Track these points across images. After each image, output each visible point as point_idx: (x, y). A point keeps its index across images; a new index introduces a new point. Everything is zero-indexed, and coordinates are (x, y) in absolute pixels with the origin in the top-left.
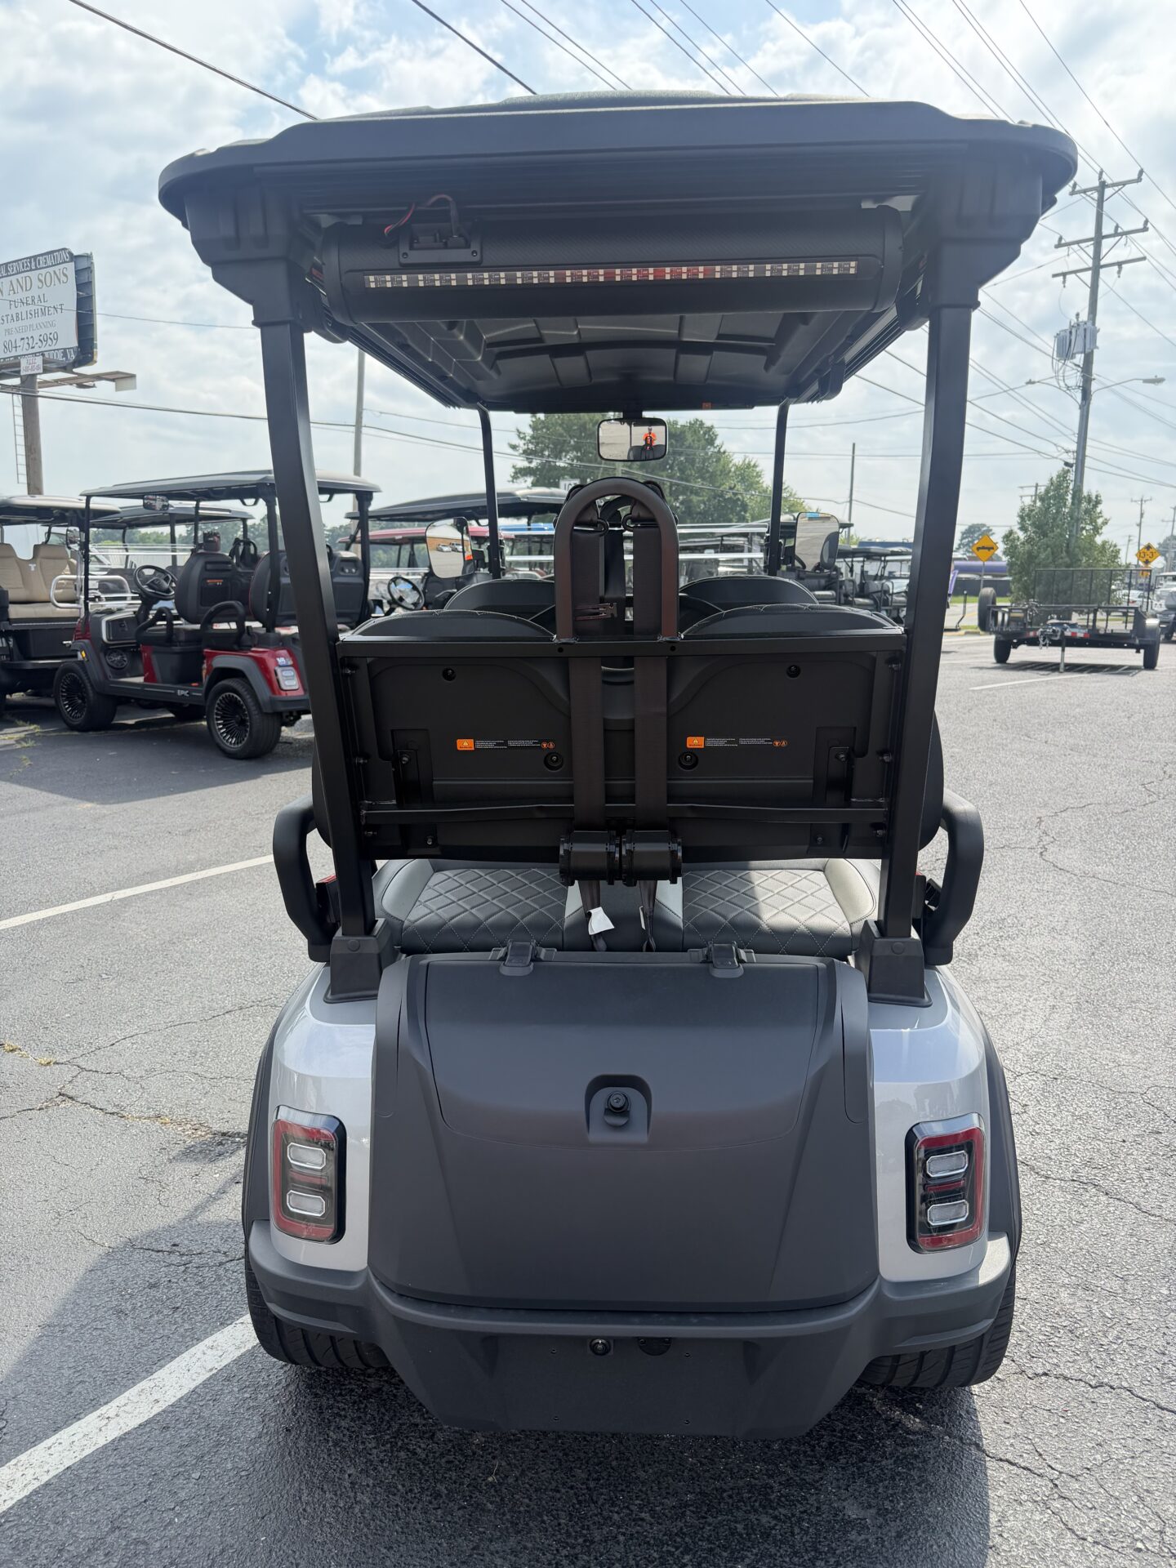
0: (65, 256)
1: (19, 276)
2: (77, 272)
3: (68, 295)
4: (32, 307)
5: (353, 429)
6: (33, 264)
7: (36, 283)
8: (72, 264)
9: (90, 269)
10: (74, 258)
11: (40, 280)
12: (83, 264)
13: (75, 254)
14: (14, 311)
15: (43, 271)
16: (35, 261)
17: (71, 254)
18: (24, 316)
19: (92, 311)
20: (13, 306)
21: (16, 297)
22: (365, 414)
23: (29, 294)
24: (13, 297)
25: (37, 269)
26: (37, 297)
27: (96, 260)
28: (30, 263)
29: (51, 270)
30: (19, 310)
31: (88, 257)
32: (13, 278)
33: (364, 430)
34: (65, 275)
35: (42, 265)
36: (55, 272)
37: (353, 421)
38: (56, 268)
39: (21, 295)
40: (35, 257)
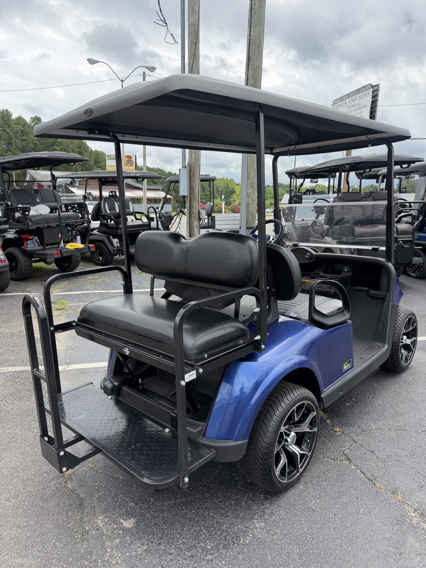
0: (370, 86)
1: (352, 97)
2: (373, 92)
3: (368, 101)
4: (356, 107)
6: (358, 92)
7: (358, 98)
8: (372, 89)
9: (378, 90)
10: (373, 87)
11: (360, 97)
12: (376, 88)
13: (373, 85)
14: (349, 110)
15: (361, 94)
16: (359, 91)
17: (372, 85)
18: (352, 111)
19: (376, 105)
20: (349, 108)
21: (351, 105)
23: (355, 103)
24: (350, 105)
25: (359, 93)
26: (357, 104)
27: (380, 86)
28: (357, 92)
29: (364, 93)
30: (351, 110)
31: (378, 85)
32: (350, 99)
34: (369, 94)
35: (361, 91)
36: (365, 93)
38: (366, 92)
39: (352, 104)
40: (359, 89)
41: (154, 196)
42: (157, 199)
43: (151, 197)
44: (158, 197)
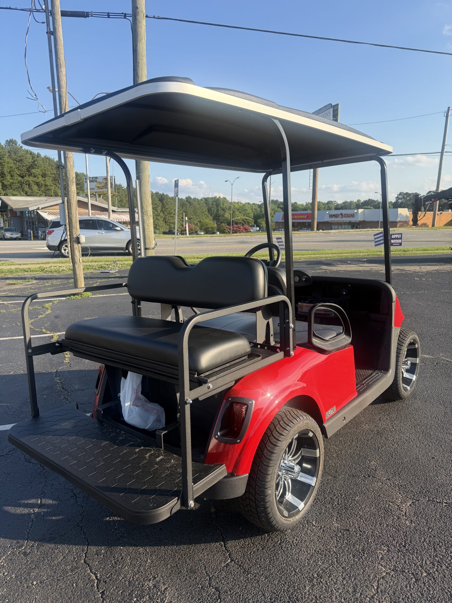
0: (330, 106)
5: (440, 154)
8: (332, 109)
9: (337, 109)
13: (333, 105)
22: (446, 147)
25: (321, 113)
27: (340, 106)
31: (337, 105)
33: (445, 154)
34: (329, 113)
35: (323, 111)
37: (440, 151)
38: (327, 111)
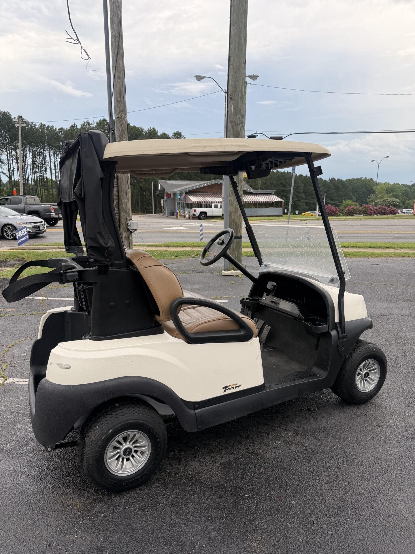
41: (265, 200)
42: (268, 203)
43: (261, 201)
44: (269, 200)
